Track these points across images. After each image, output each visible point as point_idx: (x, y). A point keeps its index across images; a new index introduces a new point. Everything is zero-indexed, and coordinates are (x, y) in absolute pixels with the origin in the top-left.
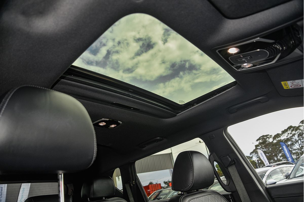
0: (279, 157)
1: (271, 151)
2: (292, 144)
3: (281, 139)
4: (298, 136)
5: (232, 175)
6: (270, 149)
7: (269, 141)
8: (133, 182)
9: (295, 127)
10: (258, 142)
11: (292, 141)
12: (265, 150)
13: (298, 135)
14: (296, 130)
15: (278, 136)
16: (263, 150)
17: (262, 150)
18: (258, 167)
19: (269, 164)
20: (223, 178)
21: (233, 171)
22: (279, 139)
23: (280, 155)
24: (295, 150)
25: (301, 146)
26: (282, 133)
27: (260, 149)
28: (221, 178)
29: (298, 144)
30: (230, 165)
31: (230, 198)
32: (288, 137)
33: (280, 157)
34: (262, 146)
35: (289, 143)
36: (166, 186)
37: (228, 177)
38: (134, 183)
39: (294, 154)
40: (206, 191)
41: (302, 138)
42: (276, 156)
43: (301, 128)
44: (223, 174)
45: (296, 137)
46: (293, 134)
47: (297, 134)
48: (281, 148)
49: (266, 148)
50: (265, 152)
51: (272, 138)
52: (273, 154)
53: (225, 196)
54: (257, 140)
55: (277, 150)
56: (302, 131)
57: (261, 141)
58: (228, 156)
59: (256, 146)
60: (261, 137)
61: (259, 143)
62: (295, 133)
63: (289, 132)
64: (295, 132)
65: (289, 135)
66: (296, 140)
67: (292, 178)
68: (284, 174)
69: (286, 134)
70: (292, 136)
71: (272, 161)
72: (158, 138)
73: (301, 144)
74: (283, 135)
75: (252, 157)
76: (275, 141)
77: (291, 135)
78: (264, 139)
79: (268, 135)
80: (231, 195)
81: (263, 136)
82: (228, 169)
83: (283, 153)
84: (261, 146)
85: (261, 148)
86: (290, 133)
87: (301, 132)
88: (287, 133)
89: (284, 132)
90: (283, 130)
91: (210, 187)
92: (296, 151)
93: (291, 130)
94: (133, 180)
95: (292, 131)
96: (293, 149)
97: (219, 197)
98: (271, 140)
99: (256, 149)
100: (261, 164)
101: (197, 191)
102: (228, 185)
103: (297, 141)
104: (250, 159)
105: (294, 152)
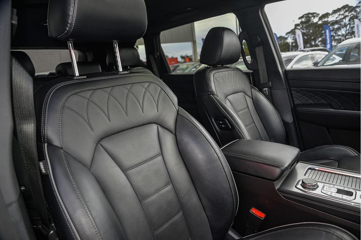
0: (317, 42)
1: (312, 33)
2: (339, 29)
3: (328, 21)
4: (350, 20)
5: (257, 55)
6: (311, 31)
7: (313, 21)
8: (157, 53)
9: (352, 6)
10: (300, 20)
11: (340, 24)
12: (305, 31)
13: (351, 18)
14: (351, 11)
15: (326, 15)
16: (303, 31)
17: (301, 31)
18: (290, 50)
19: (303, 49)
20: (248, 58)
21: (259, 51)
22: (326, 19)
23: (320, 39)
24: (339, 35)
25: (347, 32)
26: (332, 13)
27: (299, 29)
28: (247, 57)
29: (346, 29)
30: (258, 45)
31: (251, 75)
32: (338, 19)
33: (319, 42)
34: (303, 26)
35: (336, 26)
36: (183, 60)
37: (254, 57)
38: (158, 55)
39: (336, 40)
40: (230, 67)
41: (353, 23)
42: (315, 40)
43: (358, 10)
44: (249, 54)
45: (346, 21)
46: (345, 15)
47: (349, 17)
48: (323, 32)
49: (306, 30)
50: (303, 34)
51: (318, 18)
52: (312, 38)
53: (247, 74)
54: (300, 18)
55: (319, 33)
56: (358, 14)
57: (303, 20)
58: (258, 36)
59: (296, 25)
60: (305, 14)
61: (301, 22)
62: (348, 15)
63: (342, 12)
64: (349, 13)
65: (340, 16)
66: (345, 23)
67: (319, 66)
68: (314, 61)
69: (336, 15)
70: (343, 18)
71: (308, 45)
72: (189, 9)
73: (349, 30)
74: (332, 16)
75: (287, 38)
76: (320, 22)
77: (343, 16)
78: (309, 17)
79: (315, 13)
80: (252, 73)
81: (309, 13)
82: (255, 49)
83: (324, 38)
84: (301, 26)
85: (301, 28)
86: (342, 15)
87: (355, 14)
88: (339, 13)
89: (335, 12)
90: (336, 9)
91: (234, 64)
92: (340, 37)
93: (344, 10)
94: (157, 51)
95: (346, 11)
96: (337, 34)
97: (241, 73)
98: (315, 20)
99: (295, 28)
100: (295, 47)
101: (222, 66)
102: (252, 64)
103: (345, 26)
104: (284, 40)
105: (336, 38)
